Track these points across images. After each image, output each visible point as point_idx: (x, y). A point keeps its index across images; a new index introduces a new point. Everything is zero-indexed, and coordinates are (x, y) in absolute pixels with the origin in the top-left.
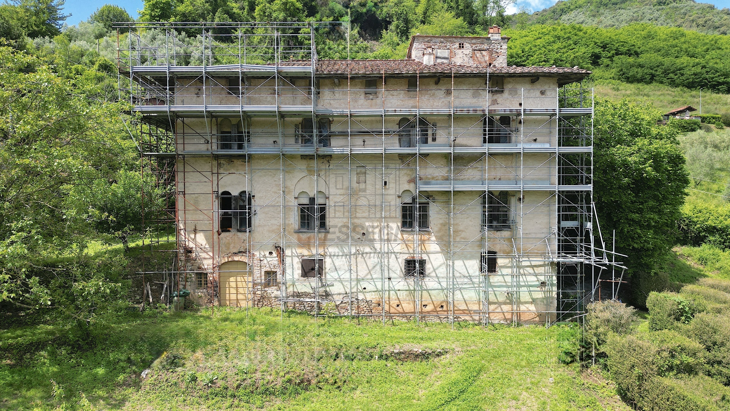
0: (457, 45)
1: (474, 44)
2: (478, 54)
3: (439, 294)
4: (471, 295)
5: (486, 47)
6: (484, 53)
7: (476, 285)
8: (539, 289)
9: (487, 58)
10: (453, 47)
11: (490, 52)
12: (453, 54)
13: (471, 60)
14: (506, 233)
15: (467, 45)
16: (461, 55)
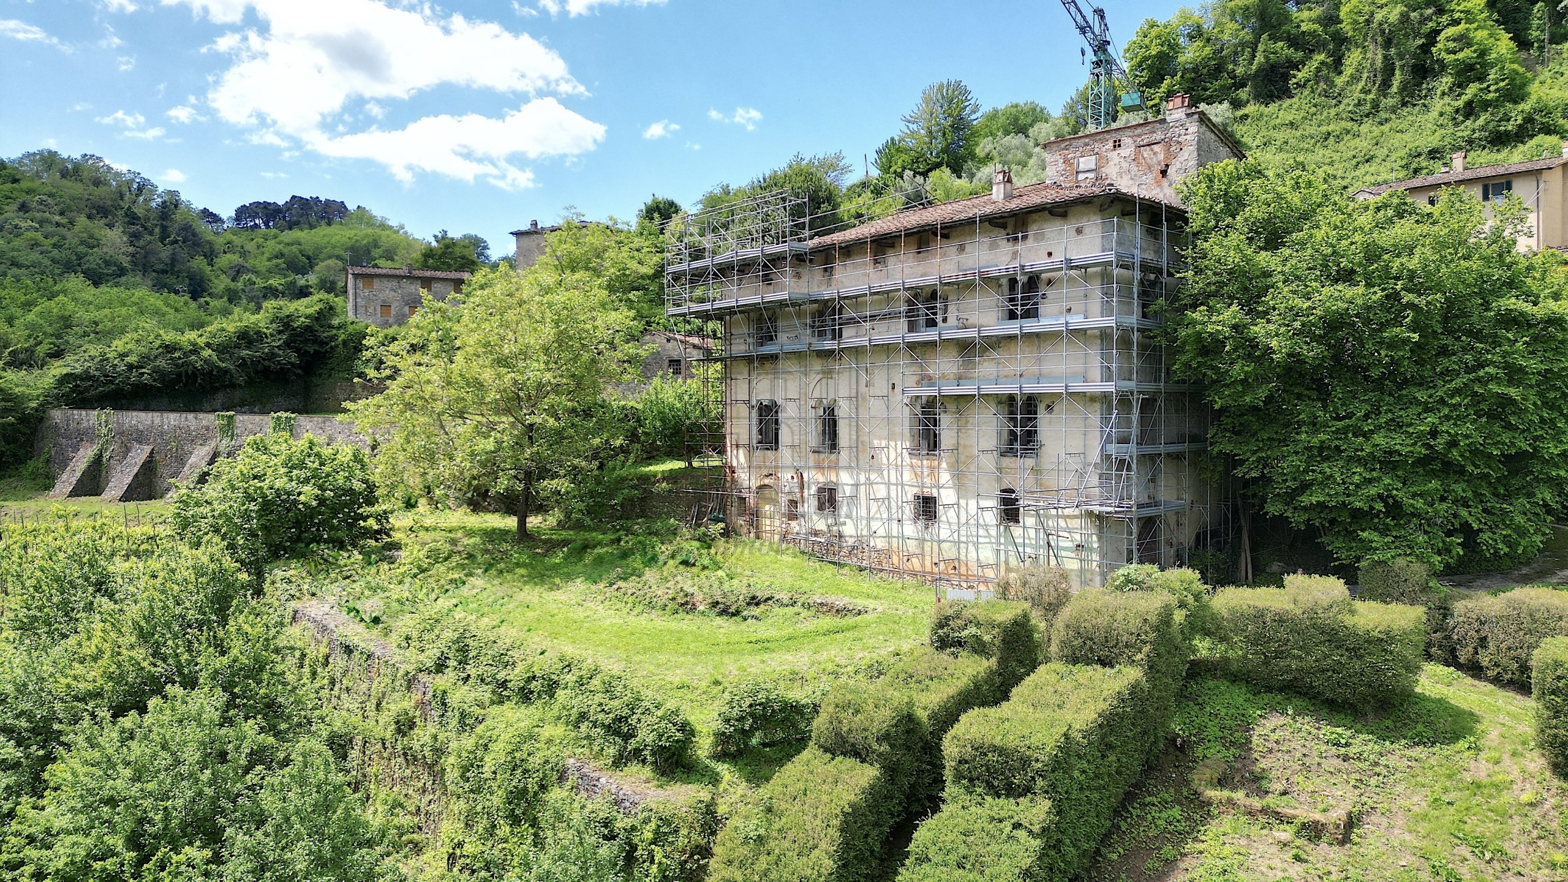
0: (1111, 144)
1: (1139, 136)
2: (1146, 152)
3: (950, 549)
4: (987, 555)
5: (1158, 136)
6: (1156, 148)
7: (993, 540)
8: (1073, 555)
9: (1161, 157)
10: (1104, 149)
11: (1167, 143)
12: (1102, 161)
13: (1133, 164)
14: (1030, 462)
15: (1127, 141)
16: (1116, 160)
